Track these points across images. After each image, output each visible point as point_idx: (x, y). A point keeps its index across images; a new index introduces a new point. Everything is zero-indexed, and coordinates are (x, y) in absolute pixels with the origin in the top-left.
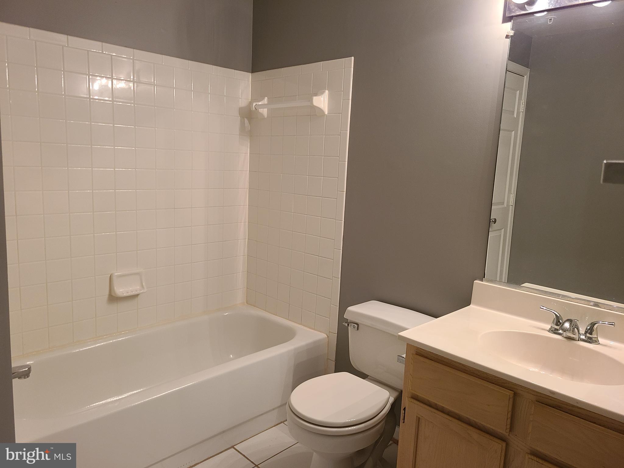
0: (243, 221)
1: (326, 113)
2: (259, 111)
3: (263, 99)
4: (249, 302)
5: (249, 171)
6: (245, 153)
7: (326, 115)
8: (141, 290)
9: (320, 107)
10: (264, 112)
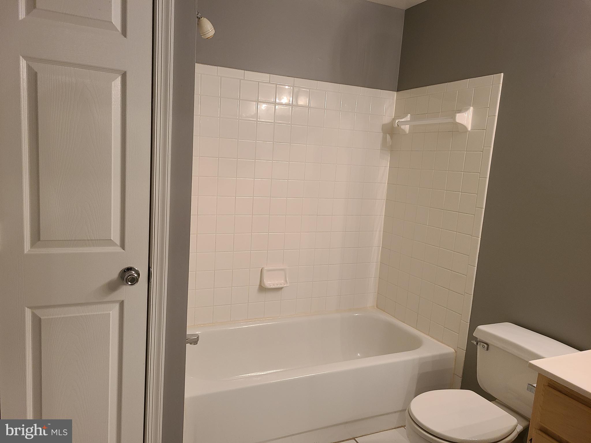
0: (378, 230)
1: (469, 129)
2: (402, 128)
3: (407, 115)
4: (379, 306)
5: (388, 183)
6: (385, 167)
7: (469, 131)
8: (285, 284)
9: (463, 124)
10: (406, 128)
